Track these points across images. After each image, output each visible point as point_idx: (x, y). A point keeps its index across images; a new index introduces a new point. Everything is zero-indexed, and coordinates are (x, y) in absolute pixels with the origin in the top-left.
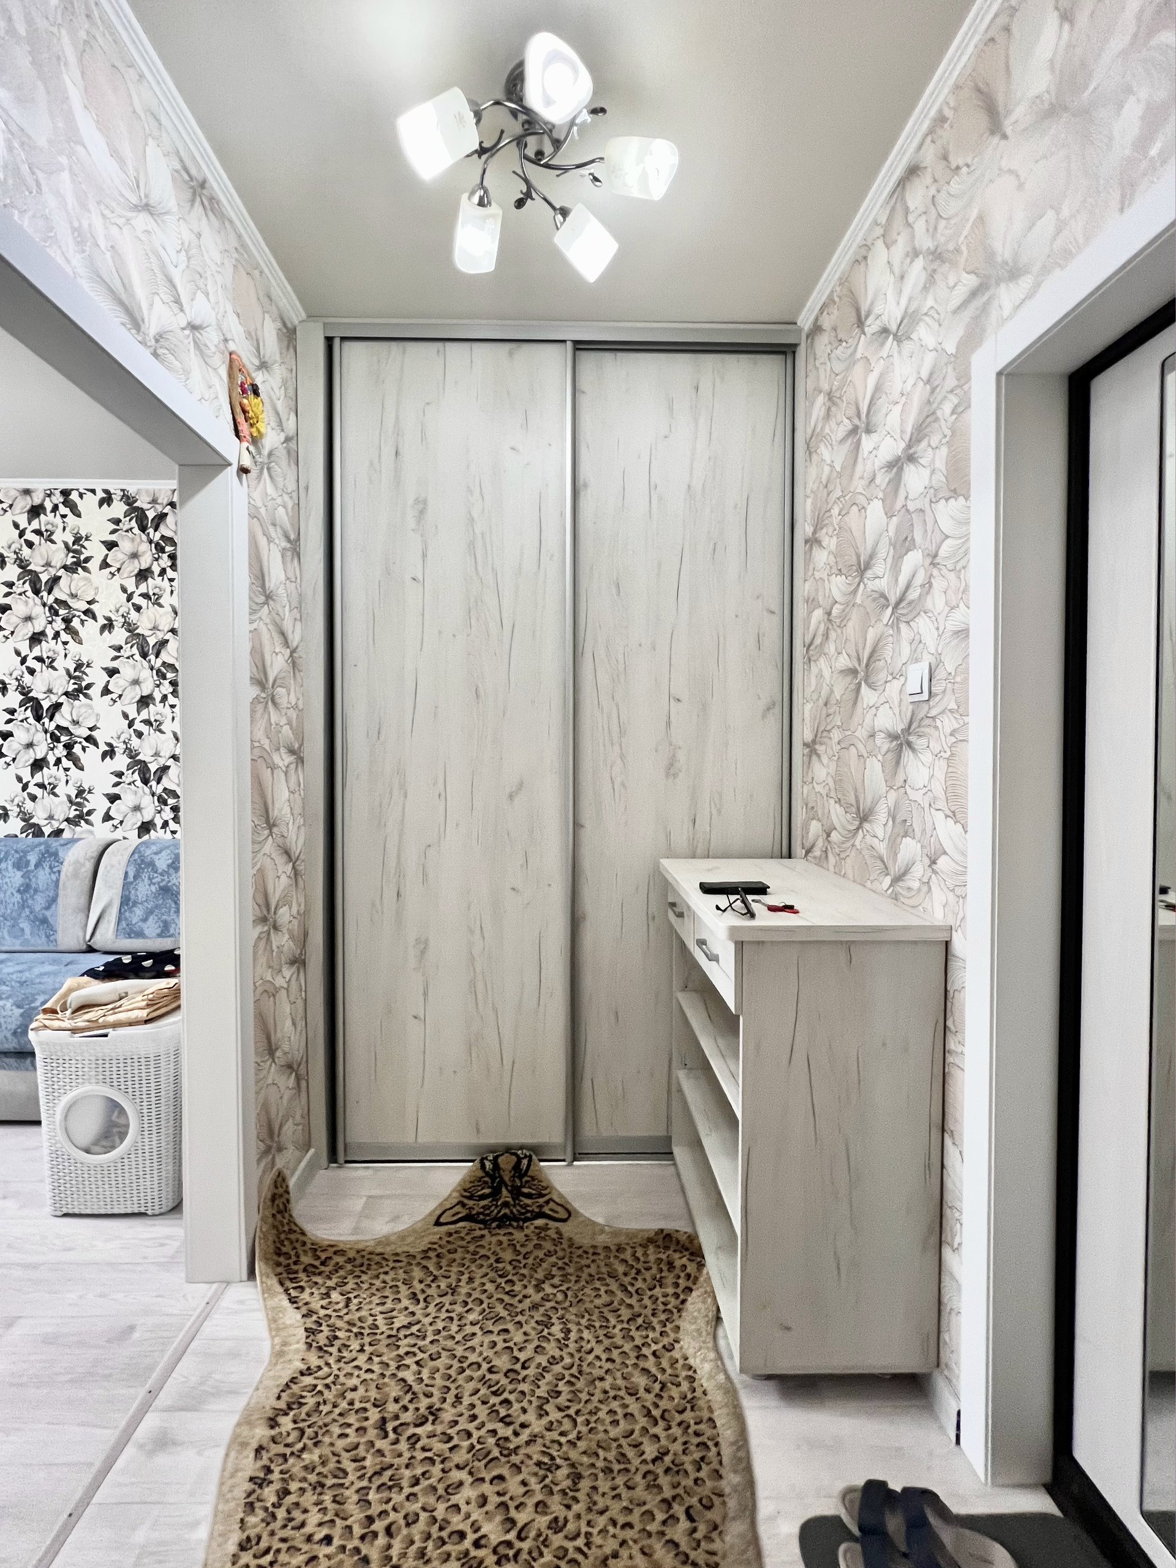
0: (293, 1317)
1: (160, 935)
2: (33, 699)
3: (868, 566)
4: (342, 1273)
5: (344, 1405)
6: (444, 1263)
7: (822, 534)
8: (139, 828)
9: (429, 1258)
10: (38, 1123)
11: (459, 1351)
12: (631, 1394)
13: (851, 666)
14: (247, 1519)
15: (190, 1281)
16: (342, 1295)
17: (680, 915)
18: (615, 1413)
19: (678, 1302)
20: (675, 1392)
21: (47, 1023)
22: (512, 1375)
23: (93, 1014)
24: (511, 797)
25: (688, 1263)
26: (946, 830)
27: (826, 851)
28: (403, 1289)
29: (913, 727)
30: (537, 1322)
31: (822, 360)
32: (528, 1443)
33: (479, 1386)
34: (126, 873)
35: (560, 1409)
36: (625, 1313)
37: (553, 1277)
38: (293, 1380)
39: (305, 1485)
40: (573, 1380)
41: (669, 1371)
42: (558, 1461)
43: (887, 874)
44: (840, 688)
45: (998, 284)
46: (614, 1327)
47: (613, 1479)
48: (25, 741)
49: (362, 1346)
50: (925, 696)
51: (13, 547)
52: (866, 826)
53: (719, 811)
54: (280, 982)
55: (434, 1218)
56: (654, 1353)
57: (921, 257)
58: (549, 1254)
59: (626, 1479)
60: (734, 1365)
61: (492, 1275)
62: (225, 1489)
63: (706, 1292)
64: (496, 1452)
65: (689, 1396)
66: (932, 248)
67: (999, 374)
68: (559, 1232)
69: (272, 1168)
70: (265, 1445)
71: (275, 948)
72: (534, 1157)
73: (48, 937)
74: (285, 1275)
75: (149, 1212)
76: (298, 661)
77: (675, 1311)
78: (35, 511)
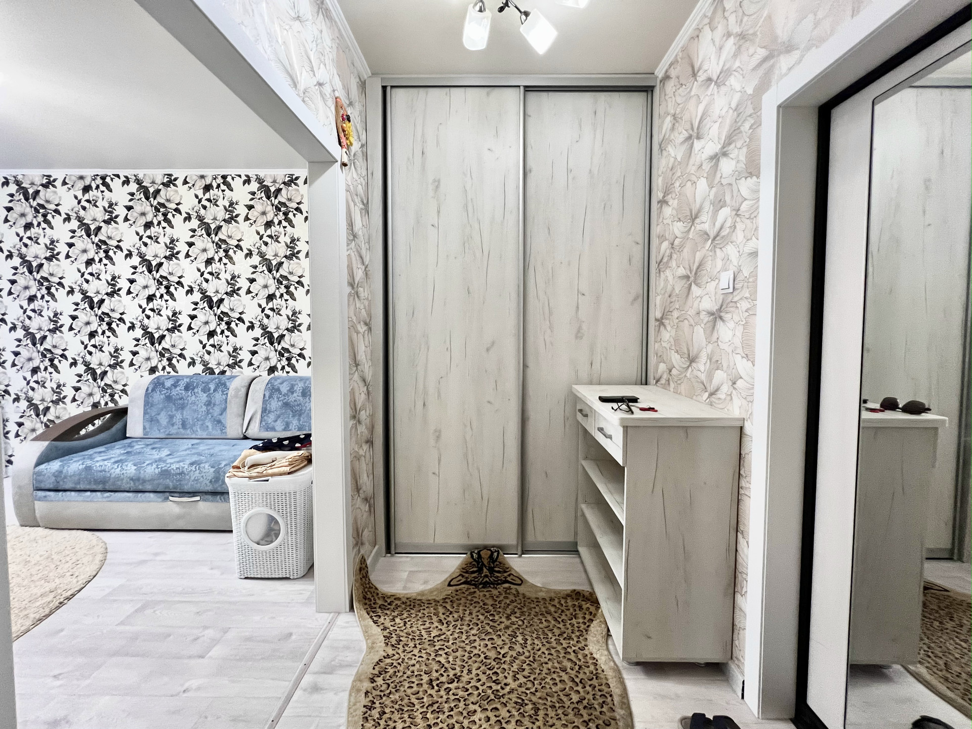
0: (376, 630)
1: (285, 430)
2: (208, 296)
3: (696, 217)
4: (399, 609)
5: (409, 673)
6: (455, 605)
7: (668, 198)
8: (268, 370)
9: (447, 602)
10: (231, 531)
11: (468, 648)
12: (563, 671)
13: (685, 274)
14: (364, 725)
15: (318, 611)
16: (401, 620)
17: (586, 416)
18: (555, 679)
19: (586, 626)
20: (587, 670)
21: (236, 473)
22: (497, 661)
23: (260, 469)
24: (488, 350)
25: (590, 607)
26: (742, 366)
27: (668, 380)
28: (435, 618)
29: (723, 307)
30: (509, 635)
31: (670, 96)
32: (509, 693)
33: (480, 665)
34: (264, 395)
35: (525, 677)
36: (557, 632)
37: (516, 613)
38: (380, 660)
39: (393, 710)
40: (531, 663)
41: (583, 660)
42: (526, 702)
43: (706, 392)
44: (679, 286)
45: (779, 55)
46: (551, 638)
47: (556, 711)
48: (204, 321)
49: (415, 645)
50: (731, 290)
51: (195, 210)
52: (694, 365)
53: (606, 358)
54: (361, 452)
55: (447, 583)
56: (574, 651)
57: (732, 37)
58: (512, 602)
59: (562, 711)
60: (619, 660)
61: (482, 611)
62: (351, 710)
63: (601, 622)
64: (492, 697)
65: (594, 672)
66: (739, 33)
67: (779, 107)
68: (517, 591)
69: (359, 553)
70: (369, 691)
71: (359, 433)
72: (501, 552)
73: (222, 430)
74: (369, 609)
75: (291, 577)
76: (369, 273)
77: (584, 631)
78: (207, 188)
